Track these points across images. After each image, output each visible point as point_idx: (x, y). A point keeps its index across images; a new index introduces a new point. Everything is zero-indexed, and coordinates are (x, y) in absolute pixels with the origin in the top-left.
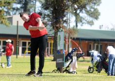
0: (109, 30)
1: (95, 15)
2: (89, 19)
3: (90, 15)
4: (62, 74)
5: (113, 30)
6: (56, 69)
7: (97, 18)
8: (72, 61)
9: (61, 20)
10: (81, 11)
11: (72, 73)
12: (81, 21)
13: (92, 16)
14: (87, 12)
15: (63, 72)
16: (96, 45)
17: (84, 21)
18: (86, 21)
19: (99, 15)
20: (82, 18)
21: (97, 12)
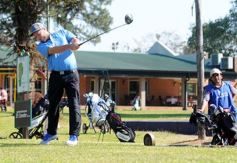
0: (130, 51)
1: (102, 22)
2: (91, 30)
3: (92, 23)
4: (27, 141)
5: (137, 52)
6: (17, 131)
7: (106, 29)
10: (73, 16)
13: (95, 26)
14: (87, 17)
15: (30, 137)
16: (103, 81)
17: (80, 35)
18: (84, 34)
19: (110, 22)
20: (76, 28)
21: (106, 17)
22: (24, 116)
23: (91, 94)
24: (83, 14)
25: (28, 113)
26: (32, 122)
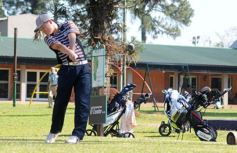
0: (212, 46)
1: (182, 14)
2: (170, 23)
3: (171, 15)
4: (101, 138)
5: (220, 47)
6: (91, 128)
7: (186, 22)
8: (124, 112)
9: (106, 25)
10: (152, 7)
11: (123, 136)
12: (153, 29)
13: (175, 18)
14: (166, 9)
15: (105, 135)
16: (182, 77)
17: (158, 28)
18: (163, 27)
19: (191, 15)
20: (155, 21)
21: (187, 9)
22: (99, 112)
23: (170, 90)
24: (163, 6)
25: (103, 109)
26: (107, 119)
